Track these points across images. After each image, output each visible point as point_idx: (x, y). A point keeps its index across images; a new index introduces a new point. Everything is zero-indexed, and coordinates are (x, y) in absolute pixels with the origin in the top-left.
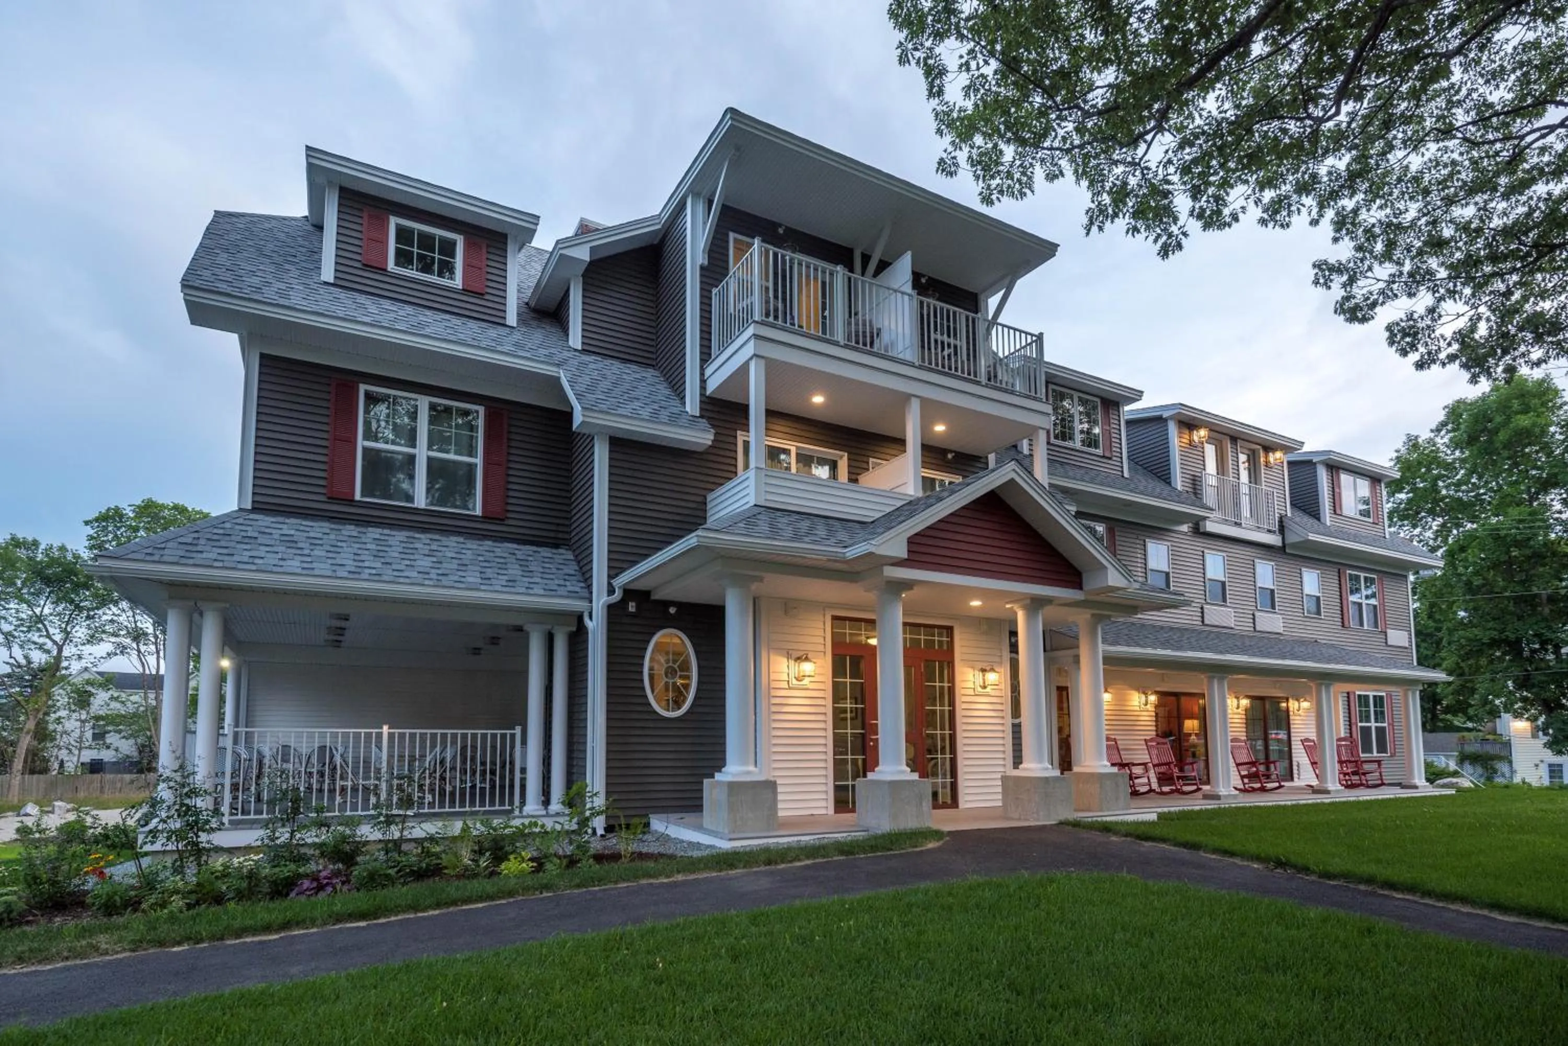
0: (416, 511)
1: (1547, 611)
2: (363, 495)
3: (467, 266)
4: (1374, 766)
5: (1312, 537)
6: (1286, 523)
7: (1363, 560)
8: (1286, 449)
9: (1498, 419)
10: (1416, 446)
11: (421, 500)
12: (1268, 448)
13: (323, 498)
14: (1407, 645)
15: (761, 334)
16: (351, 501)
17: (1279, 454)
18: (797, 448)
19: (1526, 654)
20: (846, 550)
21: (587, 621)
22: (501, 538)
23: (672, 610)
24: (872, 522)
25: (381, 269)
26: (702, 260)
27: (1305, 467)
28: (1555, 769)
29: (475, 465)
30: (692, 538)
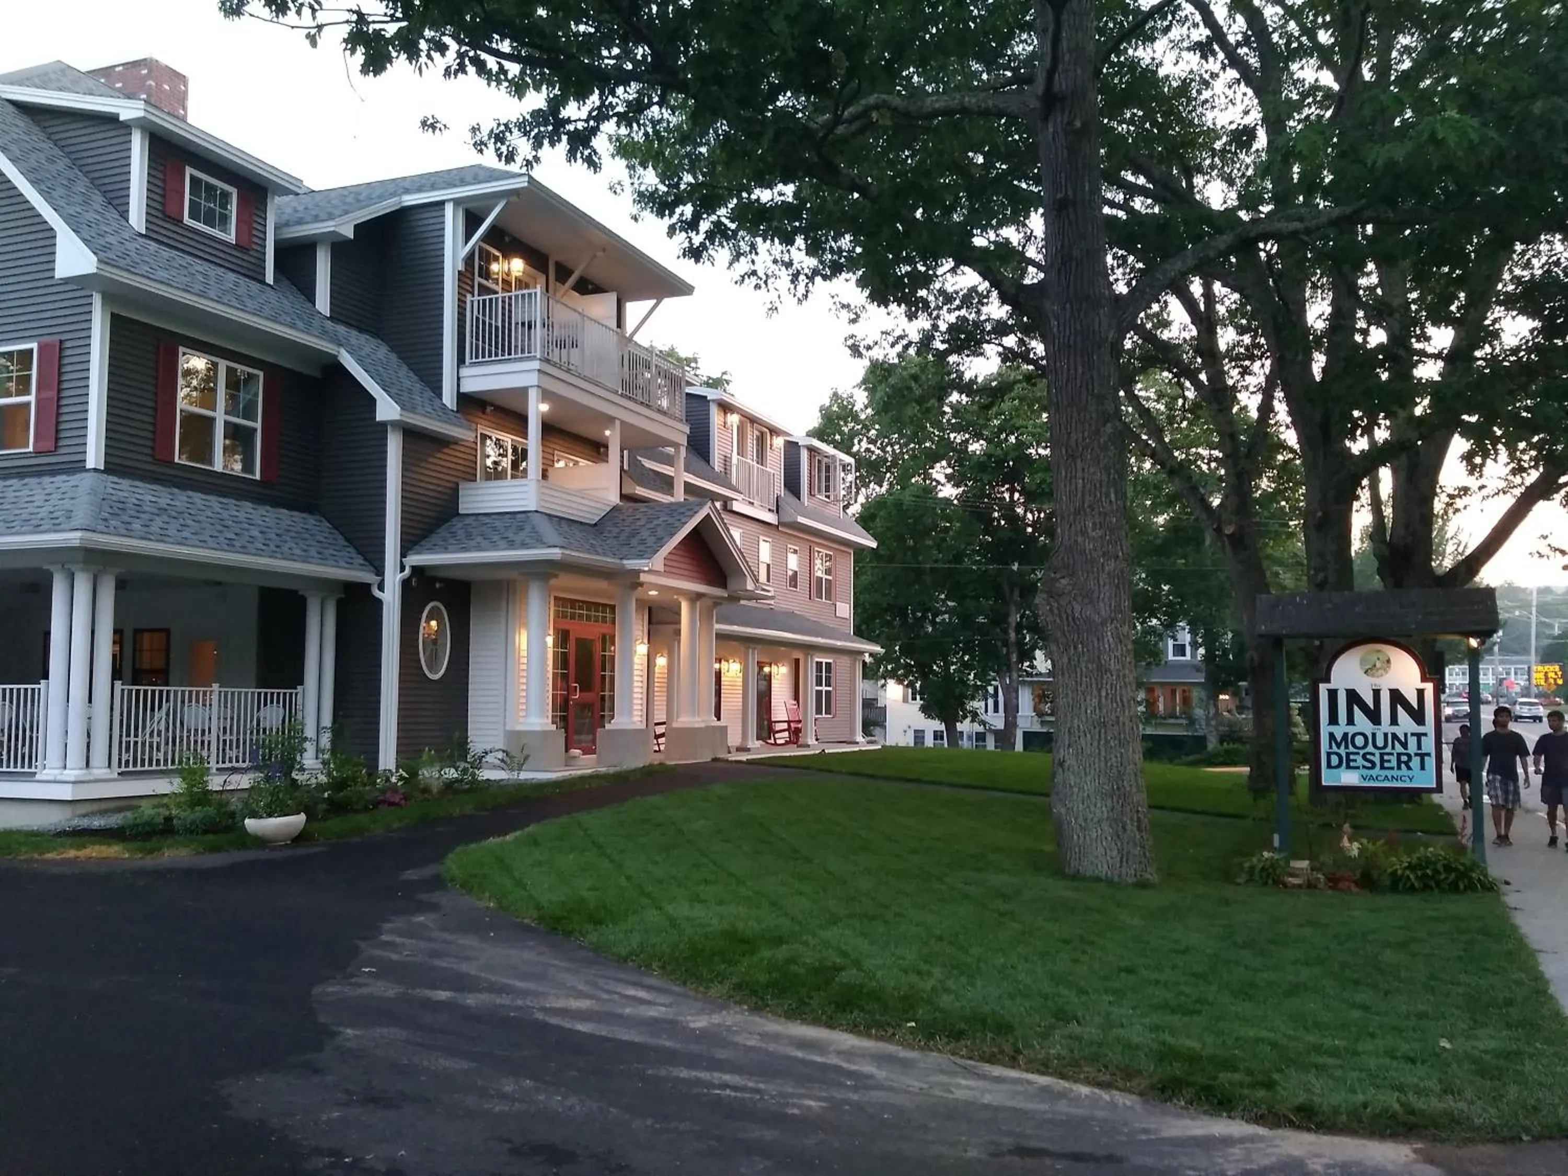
0: (215, 475)
2: (181, 458)
3: (240, 220)
5: (801, 520)
6: (781, 503)
7: (827, 539)
8: (786, 434)
11: (219, 464)
12: (774, 433)
13: (149, 459)
14: (848, 618)
15: (543, 369)
16: (171, 464)
17: (781, 440)
18: (515, 441)
19: (910, 621)
20: (625, 562)
21: (377, 593)
22: (275, 503)
23: (438, 585)
24: (595, 525)
25: (179, 221)
26: (461, 267)
27: (792, 448)
28: (919, 735)
29: (255, 430)
30: (555, 553)
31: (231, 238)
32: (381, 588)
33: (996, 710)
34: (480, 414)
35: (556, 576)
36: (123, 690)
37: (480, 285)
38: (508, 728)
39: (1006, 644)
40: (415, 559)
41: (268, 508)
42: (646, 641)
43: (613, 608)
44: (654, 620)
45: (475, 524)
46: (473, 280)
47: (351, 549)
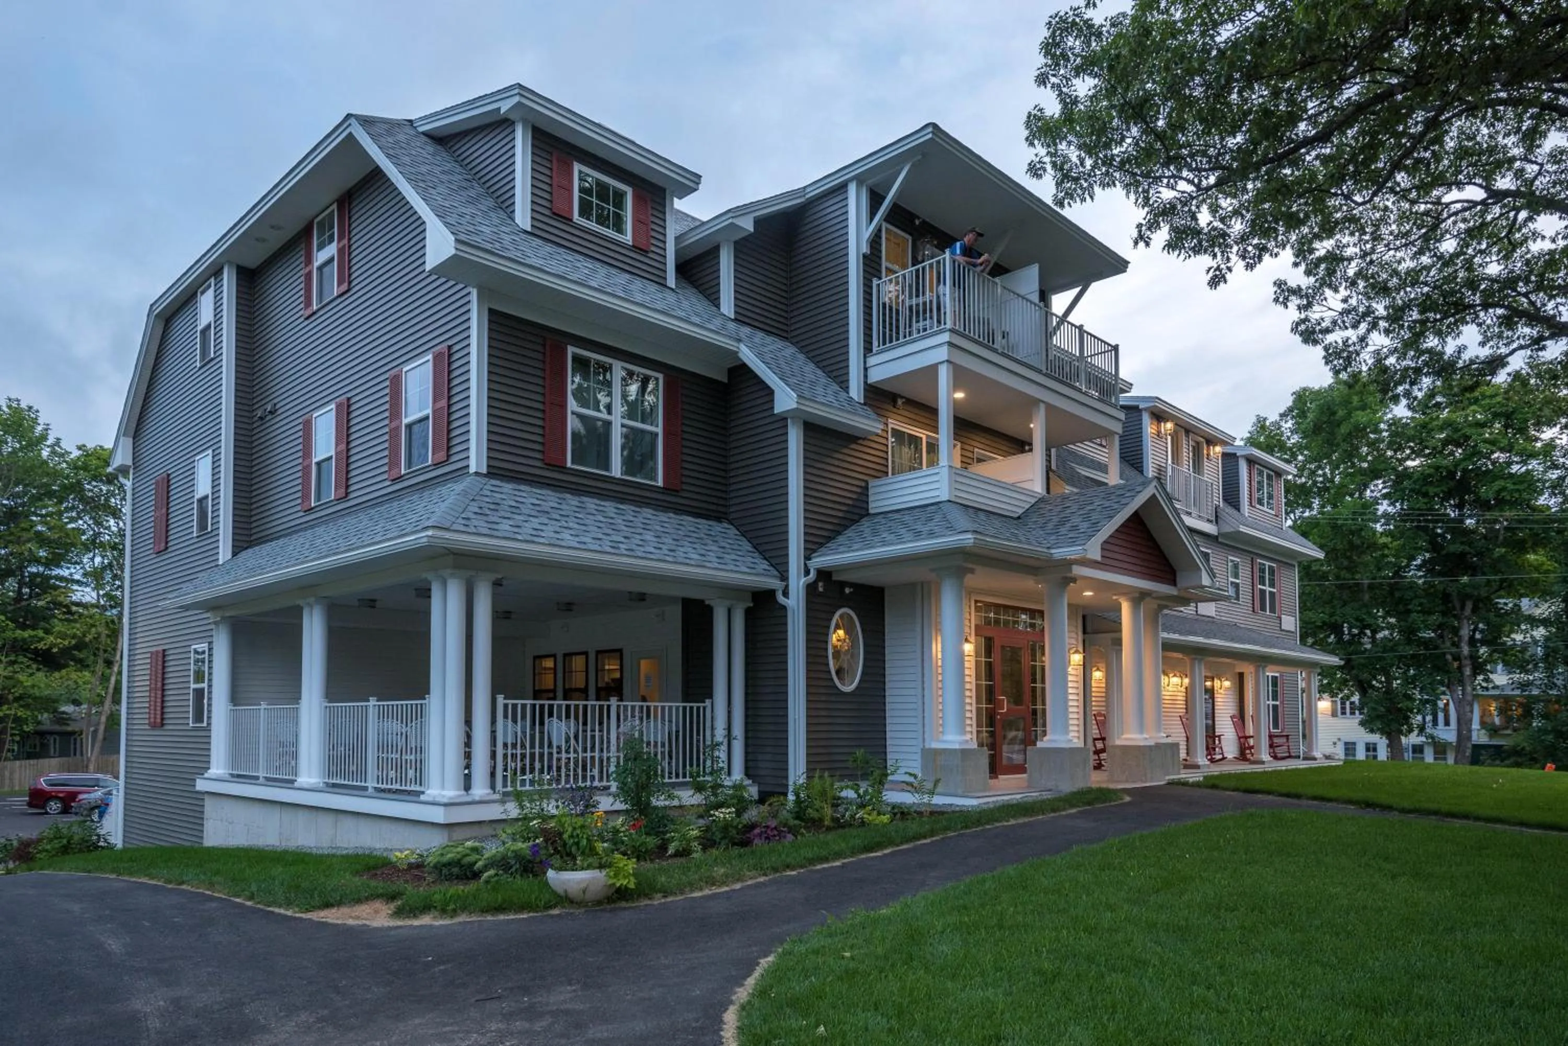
0: (613, 480)
1: (1367, 597)
2: (573, 463)
3: (637, 221)
4: (1284, 740)
5: (1243, 529)
6: (1220, 514)
7: (1270, 551)
8: (1223, 443)
9: (1341, 413)
10: (1263, 427)
11: (616, 470)
12: (1211, 441)
13: (539, 464)
14: (1293, 629)
15: (954, 342)
16: (562, 468)
17: (1218, 449)
18: (928, 436)
19: (1346, 638)
20: (1053, 551)
21: (781, 599)
22: (679, 510)
23: (847, 591)
24: (1019, 518)
25: (568, 220)
26: (865, 249)
27: (1230, 459)
28: (1350, 748)
29: (657, 435)
30: (968, 539)
31: (628, 238)
32: (786, 594)
33: (1447, 723)
34: (891, 408)
35: (972, 571)
36: (506, 706)
37: (887, 268)
38: (927, 746)
39: (1457, 658)
40: (822, 560)
41: (671, 515)
42: (1081, 650)
43: (1041, 613)
44: (1089, 629)
45: (883, 521)
46: (880, 265)
47: (756, 555)
